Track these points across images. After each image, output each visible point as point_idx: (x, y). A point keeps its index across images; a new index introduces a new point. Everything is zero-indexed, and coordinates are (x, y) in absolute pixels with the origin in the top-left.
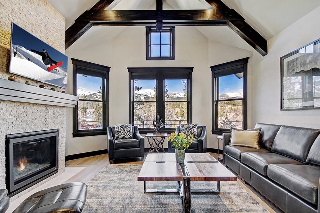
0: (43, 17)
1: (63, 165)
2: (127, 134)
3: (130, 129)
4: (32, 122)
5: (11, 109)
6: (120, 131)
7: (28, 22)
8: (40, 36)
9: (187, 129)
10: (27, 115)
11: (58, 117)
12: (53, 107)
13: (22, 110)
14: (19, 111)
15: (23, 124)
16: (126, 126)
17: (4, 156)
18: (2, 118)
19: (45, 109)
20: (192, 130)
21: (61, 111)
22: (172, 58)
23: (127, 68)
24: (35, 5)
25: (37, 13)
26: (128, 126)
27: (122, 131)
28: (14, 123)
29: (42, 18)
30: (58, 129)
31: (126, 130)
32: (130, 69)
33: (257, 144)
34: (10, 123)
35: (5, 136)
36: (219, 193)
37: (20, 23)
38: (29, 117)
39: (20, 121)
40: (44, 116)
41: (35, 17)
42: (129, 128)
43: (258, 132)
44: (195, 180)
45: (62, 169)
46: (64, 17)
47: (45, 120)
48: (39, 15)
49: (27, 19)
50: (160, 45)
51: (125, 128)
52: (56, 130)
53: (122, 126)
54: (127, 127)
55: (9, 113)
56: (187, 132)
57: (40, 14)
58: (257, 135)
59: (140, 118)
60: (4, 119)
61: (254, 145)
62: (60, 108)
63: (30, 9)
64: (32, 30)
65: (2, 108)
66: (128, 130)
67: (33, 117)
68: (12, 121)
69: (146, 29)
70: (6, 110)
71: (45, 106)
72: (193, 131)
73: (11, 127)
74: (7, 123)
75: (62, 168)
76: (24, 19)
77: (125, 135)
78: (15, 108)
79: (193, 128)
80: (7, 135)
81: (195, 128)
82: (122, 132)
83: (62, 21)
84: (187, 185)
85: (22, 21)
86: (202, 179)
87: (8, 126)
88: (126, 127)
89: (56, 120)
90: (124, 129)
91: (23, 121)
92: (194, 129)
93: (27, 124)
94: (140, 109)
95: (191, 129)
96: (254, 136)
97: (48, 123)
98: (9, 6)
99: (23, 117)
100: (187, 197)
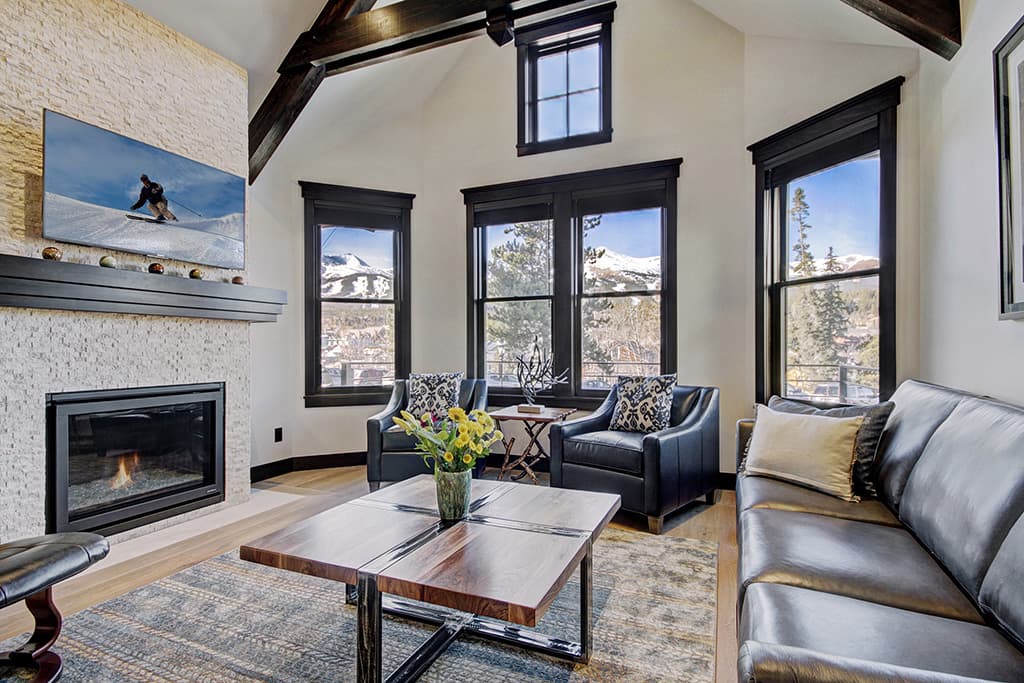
0: (165, 80)
1: (242, 483)
2: (438, 406)
3: (454, 391)
4: (133, 362)
5: (63, 330)
6: (419, 395)
7: (115, 99)
8: (154, 132)
9: (633, 394)
10: (115, 345)
11: (224, 349)
12: (204, 322)
13: (98, 330)
14: (88, 336)
15: (100, 368)
16: (439, 379)
17: (41, 447)
18: (36, 351)
19: (174, 328)
20: (649, 400)
21: (235, 334)
22: (604, 136)
23: (461, 191)
24: (136, 51)
25: (144, 72)
26: (448, 380)
27: (426, 396)
28: (73, 365)
29: (162, 82)
30: (224, 383)
31: (440, 393)
32: (470, 195)
33: (845, 476)
34: (62, 365)
35: (44, 396)
36: (582, 660)
37: (86, 106)
38: (122, 350)
39: (92, 358)
40: (172, 346)
41: (137, 84)
42: (449, 385)
43: (859, 423)
44: (391, 589)
45: (236, 492)
46: (240, 65)
47: (176, 357)
48: (149, 75)
49: (110, 92)
50: (568, 94)
51: (438, 384)
52: (217, 386)
53: (429, 379)
54: (445, 381)
55: (56, 340)
56: (630, 407)
57: (153, 73)
58: (847, 438)
59: (598, 353)
60: (41, 354)
61: (831, 483)
62: (230, 324)
63: (120, 64)
64: (127, 119)
65: (36, 326)
66: (445, 391)
67: (132, 350)
68: (66, 360)
69: (516, 49)
70: (47, 331)
71: (175, 319)
72: (651, 404)
73: (65, 374)
74: (52, 365)
75: (238, 489)
76: (98, 95)
77: (434, 407)
78: (76, 327)
79: (654, 394)
80: (52, 394)
81: (663, 393)
82: (424, 397)
83: (236, 79)
84: (365, 603)
85: (92, 100)
86: (411, 591)
87: (54, 371)
88: (440, 382)
89: (216, 357)
90: (432, 389)
91: (100, 360)
92: (659, 396)
93: (116, 367)
94: (599, 322)
95: (646, 397)
96: (838, 438)
97: (185, 366)
98: (48, 68)
99: (101, 350)
100: (366, 645)
